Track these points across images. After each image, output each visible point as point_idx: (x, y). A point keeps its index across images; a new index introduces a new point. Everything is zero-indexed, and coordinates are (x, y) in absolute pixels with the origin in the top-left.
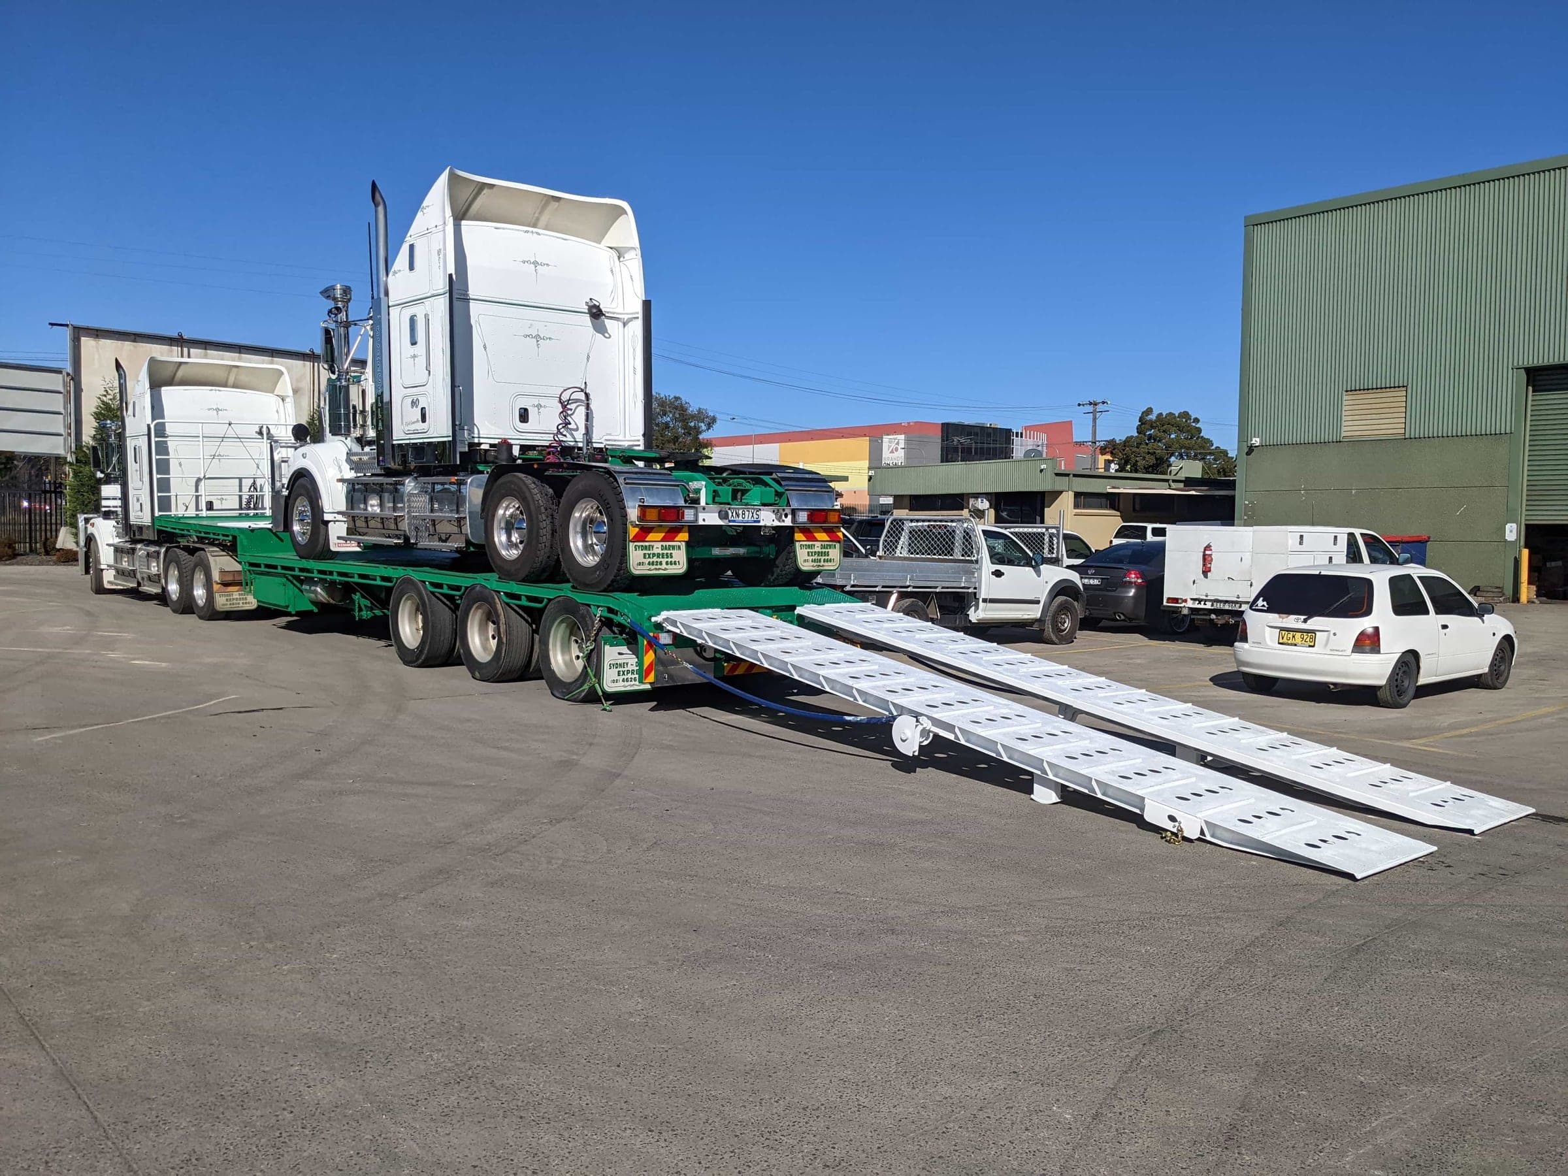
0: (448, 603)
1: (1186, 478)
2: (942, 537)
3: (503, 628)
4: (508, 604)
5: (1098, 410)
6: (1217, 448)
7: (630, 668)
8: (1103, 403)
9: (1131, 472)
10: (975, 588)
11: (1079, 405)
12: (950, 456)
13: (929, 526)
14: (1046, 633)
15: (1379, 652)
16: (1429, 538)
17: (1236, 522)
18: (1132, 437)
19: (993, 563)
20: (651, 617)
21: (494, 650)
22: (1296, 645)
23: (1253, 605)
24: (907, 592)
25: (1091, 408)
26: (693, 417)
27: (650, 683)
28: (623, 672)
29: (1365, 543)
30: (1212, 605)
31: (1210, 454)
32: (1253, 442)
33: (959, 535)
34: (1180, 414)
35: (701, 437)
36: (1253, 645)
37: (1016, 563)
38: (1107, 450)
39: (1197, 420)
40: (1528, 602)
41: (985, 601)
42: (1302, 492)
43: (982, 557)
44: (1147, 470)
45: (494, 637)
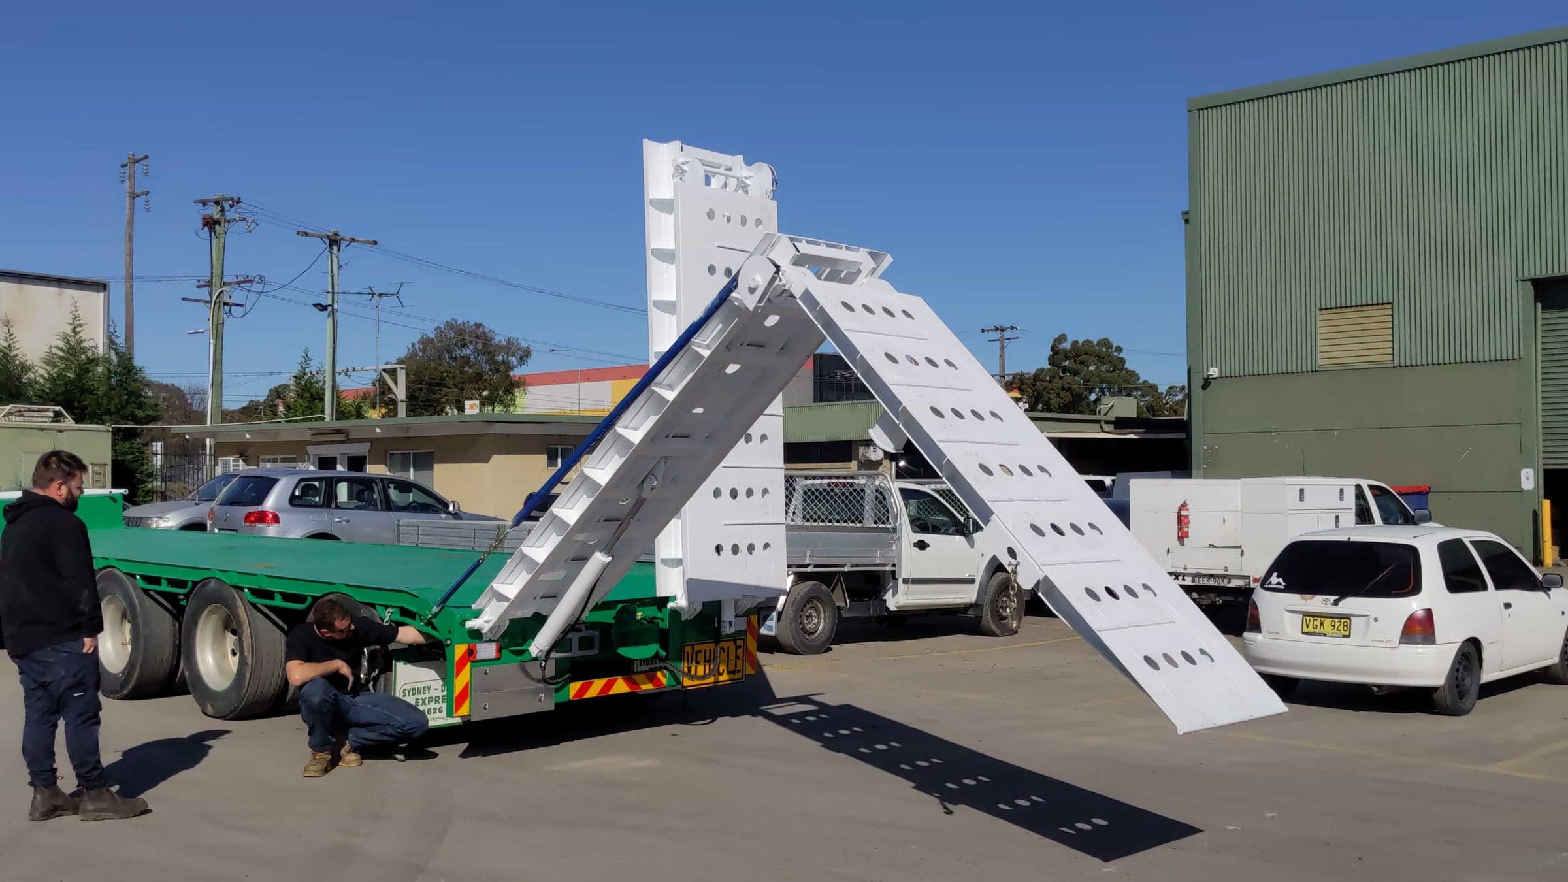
0: (169, 606)
1: (1117, 418)
2: (847, 498)
3: (247, 642)
4: (254, 605)
5: (1005, 337)
6: (1145, 382)
7: (433, 694)
8: (1012, 328)
9: (1042, 411)
10: (894, 565)
11: (983, 331)
12: (824, 395)
13: (829, 484)
14: (984, 622)
15: (1433, 642)
16: (1430, 488)
17: (1194, 472)
18: (1042, 370)
19: (914, 532)
20: (464, 621)
21: (235, 672)
22: (1325, 635)
23: (1264, 582)
24: (807, 572)
25: (997, 335)
26: (500, 348)
27: (461, 717)
28: (424, 700)
29: (1374, 496)
30: (1193, 581)
31: (1137, 389)
32: (1209, 373)
33: (869, 495)
34: (1099, 342)
35: (512, 374)
36: (1269, 636)
37: (942, 531)
38: (1014, 386)
39: (1119, 349)
40: (1553, 565)
41: (906, 581)
42: (1273, 434)
43: (901, 524)
44: (1065, 408)
45: (234, 654)
